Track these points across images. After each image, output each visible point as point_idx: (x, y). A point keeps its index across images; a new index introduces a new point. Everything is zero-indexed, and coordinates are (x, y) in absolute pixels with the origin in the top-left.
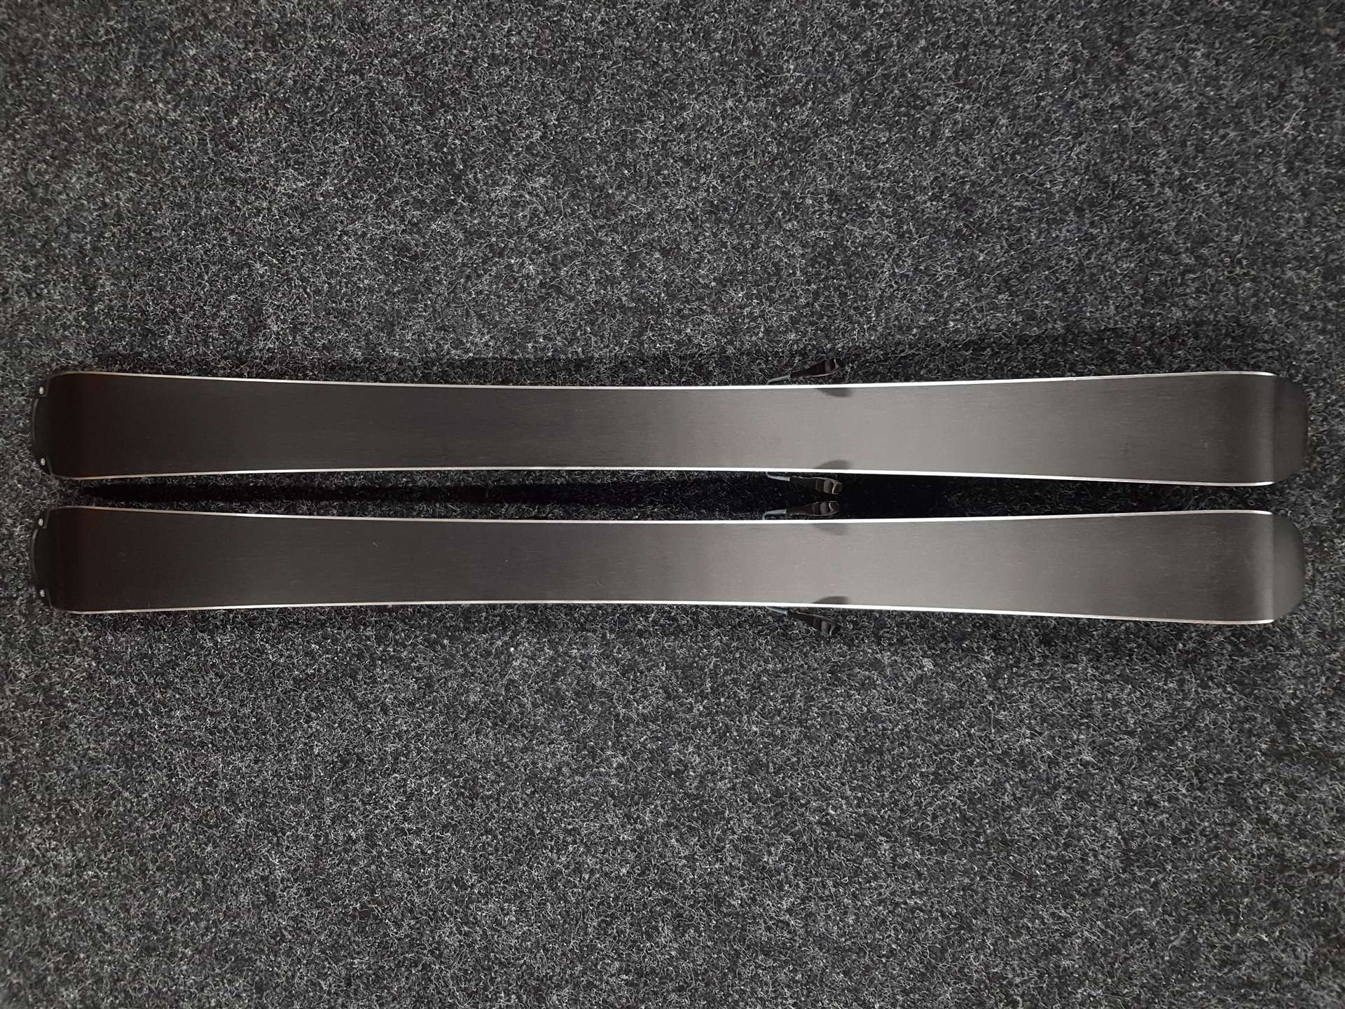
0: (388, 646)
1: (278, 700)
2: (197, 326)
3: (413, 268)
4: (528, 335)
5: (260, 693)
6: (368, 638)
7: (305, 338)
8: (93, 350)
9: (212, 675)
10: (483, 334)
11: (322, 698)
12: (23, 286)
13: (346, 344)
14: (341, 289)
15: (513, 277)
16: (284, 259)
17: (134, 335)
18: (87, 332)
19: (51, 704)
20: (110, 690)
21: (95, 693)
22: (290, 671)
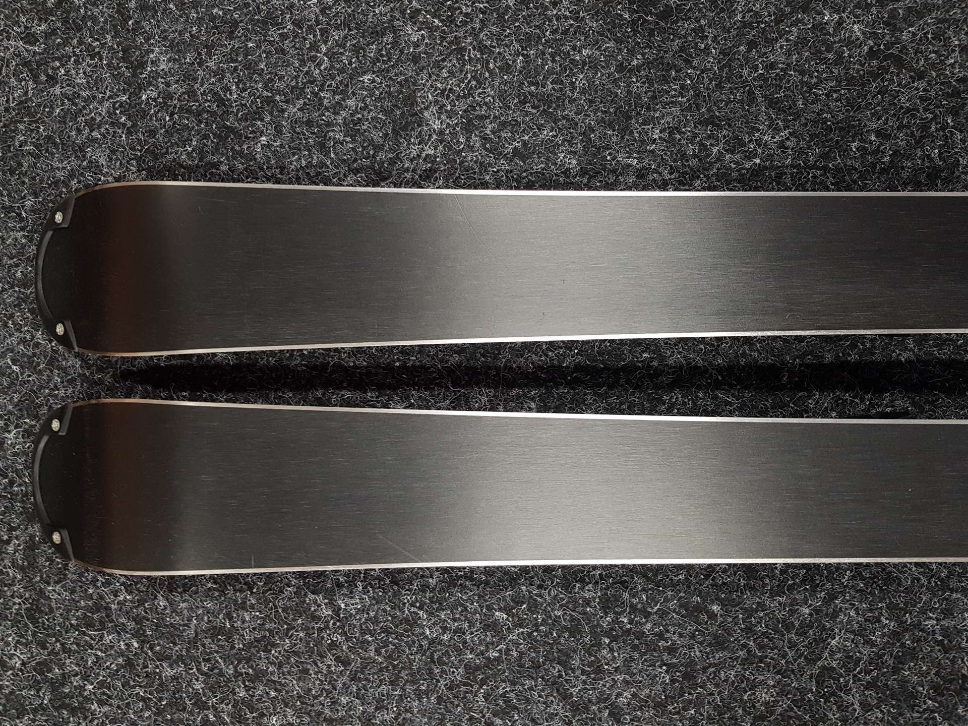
0: (620, 614)
1: (439, 699)
2: (309, 123)
3: (662, 31)
4: (850, 129)
5: (409, 688)
6: (587, 602)
7: (485, 139)
8: (139, 159)
9: (330, 660)
10: (777, 130)
11: (512, 695)
12: (26, 64)
13: (551, 147)
14: (543, 65)
15: (825, 42)
16: (451, 20)
17: (206, 137)
18: (129, 133)
19: (64, 706)
20: (161, 685)
21: (137, 690)
22: (460, 652)
